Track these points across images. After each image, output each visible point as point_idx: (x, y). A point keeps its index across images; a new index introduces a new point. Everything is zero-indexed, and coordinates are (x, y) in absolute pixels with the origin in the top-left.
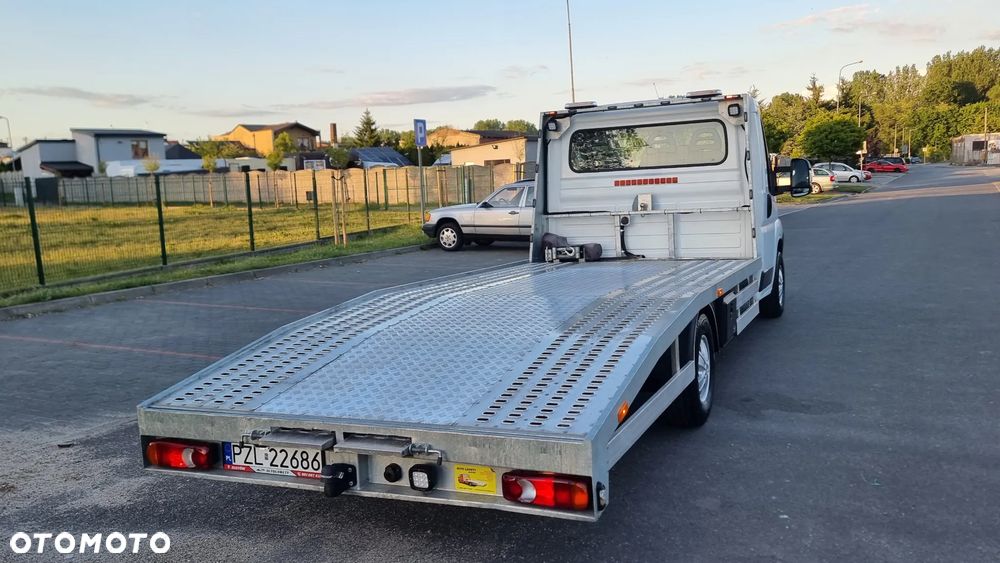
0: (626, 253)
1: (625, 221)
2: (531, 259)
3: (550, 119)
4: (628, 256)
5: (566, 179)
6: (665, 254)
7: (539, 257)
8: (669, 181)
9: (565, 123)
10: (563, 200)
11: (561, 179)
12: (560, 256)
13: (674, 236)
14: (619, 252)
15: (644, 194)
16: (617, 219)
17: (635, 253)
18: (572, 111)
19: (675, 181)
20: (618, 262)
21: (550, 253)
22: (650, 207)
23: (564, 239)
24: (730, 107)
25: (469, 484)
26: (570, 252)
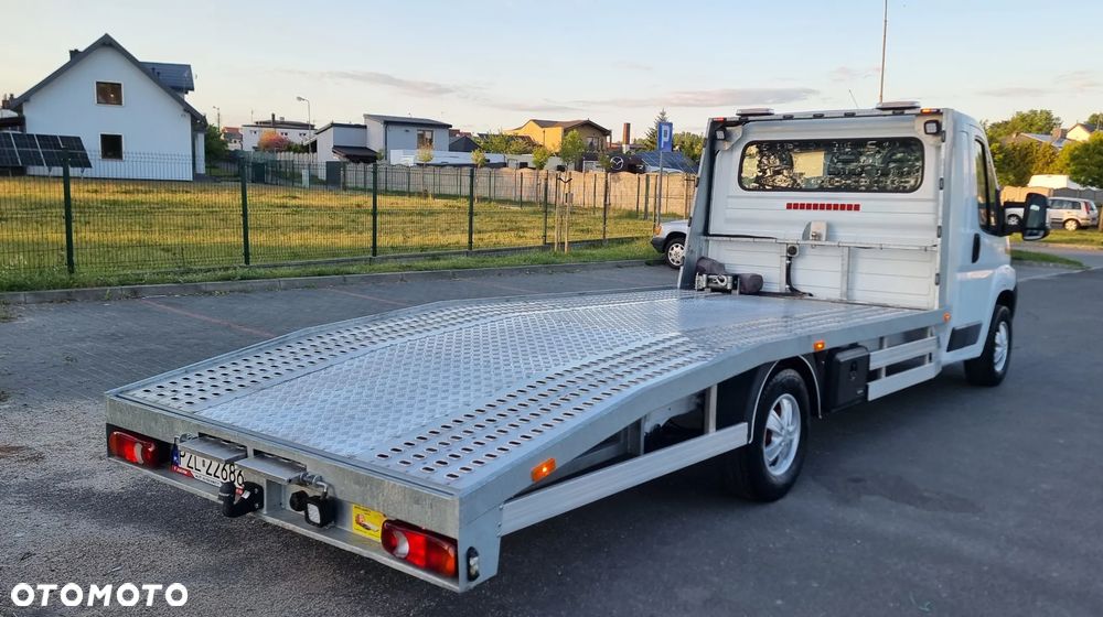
0: (792, 289)
1: (792, 251)
2: (679, 285)
3: (718, 126)
4: (793, 292)
5: (732, 197)
6: (836, 295)
7: (689, 284)
8: (850, 207)
9: (737, 131)
10: (728, 221)
11: (729, 197)
12: (711, 285)
13: (849, 274)
14: (785, 287)
15: (818, 220)
16: (785, 248)
17: (802, 289)
18: (744, 119)
19: (857, 208)
20: (782, 300)
21: (701, 280)
22: (824, 238)
23: (722, 266)
24: (926, 123)
25: (364, 526)
26: (722, 281)
